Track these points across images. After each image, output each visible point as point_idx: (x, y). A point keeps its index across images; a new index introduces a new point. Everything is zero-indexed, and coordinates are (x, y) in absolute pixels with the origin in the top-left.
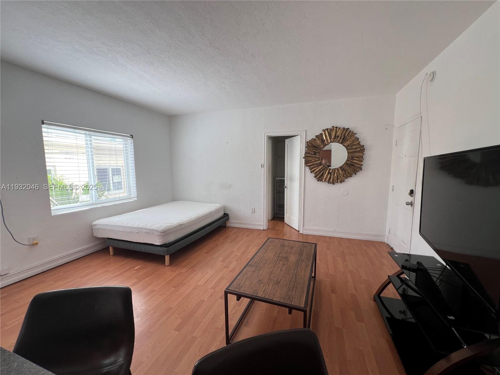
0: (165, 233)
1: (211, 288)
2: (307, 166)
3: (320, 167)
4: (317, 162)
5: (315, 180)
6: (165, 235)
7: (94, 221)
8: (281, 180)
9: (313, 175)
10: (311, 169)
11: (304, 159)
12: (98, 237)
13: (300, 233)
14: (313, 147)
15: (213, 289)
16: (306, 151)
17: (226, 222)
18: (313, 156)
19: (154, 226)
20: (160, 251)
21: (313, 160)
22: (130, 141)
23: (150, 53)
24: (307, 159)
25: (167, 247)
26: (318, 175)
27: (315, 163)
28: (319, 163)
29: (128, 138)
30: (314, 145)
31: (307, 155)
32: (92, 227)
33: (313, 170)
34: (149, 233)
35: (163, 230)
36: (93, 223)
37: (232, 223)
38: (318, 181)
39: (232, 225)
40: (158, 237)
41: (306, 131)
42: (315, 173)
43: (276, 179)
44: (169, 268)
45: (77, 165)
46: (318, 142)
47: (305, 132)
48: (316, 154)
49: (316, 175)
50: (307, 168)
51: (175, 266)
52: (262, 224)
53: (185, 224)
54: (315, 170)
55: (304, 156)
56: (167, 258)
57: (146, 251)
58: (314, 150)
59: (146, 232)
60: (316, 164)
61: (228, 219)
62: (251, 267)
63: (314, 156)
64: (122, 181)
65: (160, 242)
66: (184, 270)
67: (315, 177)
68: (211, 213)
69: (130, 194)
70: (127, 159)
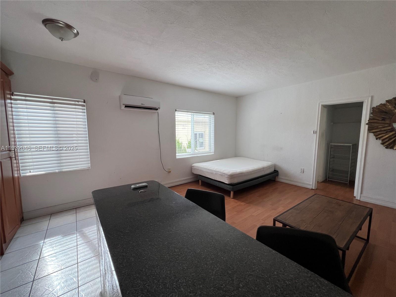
0: (232, 176)
1: (262, 220)
2: (372, 132)
3: (391, 134)
4: (385, 128)
5: (382, 148)
6: (232, 178)
7: (193, 164)
8: (336, 145)
9: (380, 141)
10: (376, 136)
11: (367, 126)
12: (194, 173)
13: (356, 199)
14: (382, 112)
15: (264, 221)
16: (371, 117)
17: (275, 177)
18: (381, 122)
19: (225, 171)
20: (228, 188)
21: (381, 127)
22: (213, 116)
23: (231, 63)
24: (371, 125)
25: (233, 186)
26: (386, 142)
27: (383, 129)
28: (389, 129)
29: (212, 115)
30: (383, 111)
31: (372, 121)
32: (192, 167)
33: (379, 136)
34: (222, 175)
35: (230, 174)
36: (193, 165)
37: (281, 178)
38: (386, 148)
39: (281, 180)
40: (227, 178)
41: (372, 97)
42: (383, 140)
43: (331, 144)
44: (233, 200)
45: (187, 132)
46: (390, 107)
47: (370, 99)
48: (386, 120)
49: (383, 142)
50: (371, 135)
51: (237, 199)
52: (311, 183)
53: (244, 173)
54: (382, 137)
55: (367, 122)
56: (232, 193)
57: (220, 186)
58: (382, 116)
59: (220, 174)
60: (385, 130)
61: (278, 175)
62: (296, 210)
63: (383, 122)
64: (204, 142)
65: (228, 182)
66: (243, 204)
67: (383, 144)
68: (264, 168)
69: (211, 150)
70: (210, 128)
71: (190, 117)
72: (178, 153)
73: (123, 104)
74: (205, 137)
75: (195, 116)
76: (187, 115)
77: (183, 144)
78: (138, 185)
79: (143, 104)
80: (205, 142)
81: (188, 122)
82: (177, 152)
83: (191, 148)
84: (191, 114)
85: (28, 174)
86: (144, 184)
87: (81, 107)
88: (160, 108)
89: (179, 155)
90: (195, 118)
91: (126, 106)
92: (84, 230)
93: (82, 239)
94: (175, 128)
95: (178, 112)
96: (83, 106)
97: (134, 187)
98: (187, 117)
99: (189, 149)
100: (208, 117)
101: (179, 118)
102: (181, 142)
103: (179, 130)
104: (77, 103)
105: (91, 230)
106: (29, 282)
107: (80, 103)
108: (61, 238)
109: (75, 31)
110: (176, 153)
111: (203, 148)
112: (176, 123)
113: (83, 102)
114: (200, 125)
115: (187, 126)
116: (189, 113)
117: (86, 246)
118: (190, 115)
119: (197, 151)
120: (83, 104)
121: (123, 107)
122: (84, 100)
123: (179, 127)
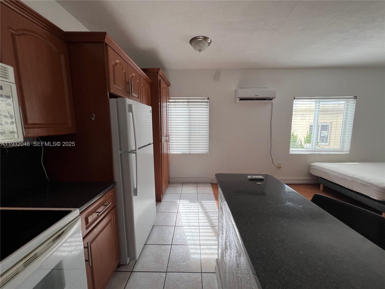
12: (313, 174)
20: (376, 207)
22: (353, 102)
29: (352, 100)
32: (309, 167)
34: (365, 185)
36: (312, 164)
40: (376, 192)
69: (343, 148)
70: (346, 118)
71: (314, 105)
72: (292, 148)
73: (238, 98)
74: (331, 130)
75: (321, 103)
76: (310, 103)
77: (298, 138)
78: (254, 177)
79: (257, 95)
80: (330, 137)
81: (310, 111)
82: (291, 146)
83: (310, 143)
84: (315, 101)
85: (173, 153)
86: (260, 177)
87: (205, 103)
88: (275, 98)
89: (293, 150)
90: (321, 105)
91: (240, 99)
92: (203, 202)
93: (201, 208)
94: (292, 119)
95: (297, 100)
96: (207, 102)
97: (250, 177)
98: (310, 105)
99: (308, 144)
100: (344, 102)
101: (298, 107)
102: (296, 135)
103: (297, 121)
104: (203, 100)
105: (207, 204)
106: (172, 225)
107: (205, 100)
108: (189, 202)
109: (209, 41)
110: (289, 148)
111: (327, 144)
112: (293, 113)
113: (207, 99)
114: (329, 114)
115: (309, 116)
116: (312, 100)
117: (204, 215)
118: (314, 103)
119: (318, 148)
120: (207, 100)
121: (238, 100)
122: (208, 97)
123: (297, 118)
